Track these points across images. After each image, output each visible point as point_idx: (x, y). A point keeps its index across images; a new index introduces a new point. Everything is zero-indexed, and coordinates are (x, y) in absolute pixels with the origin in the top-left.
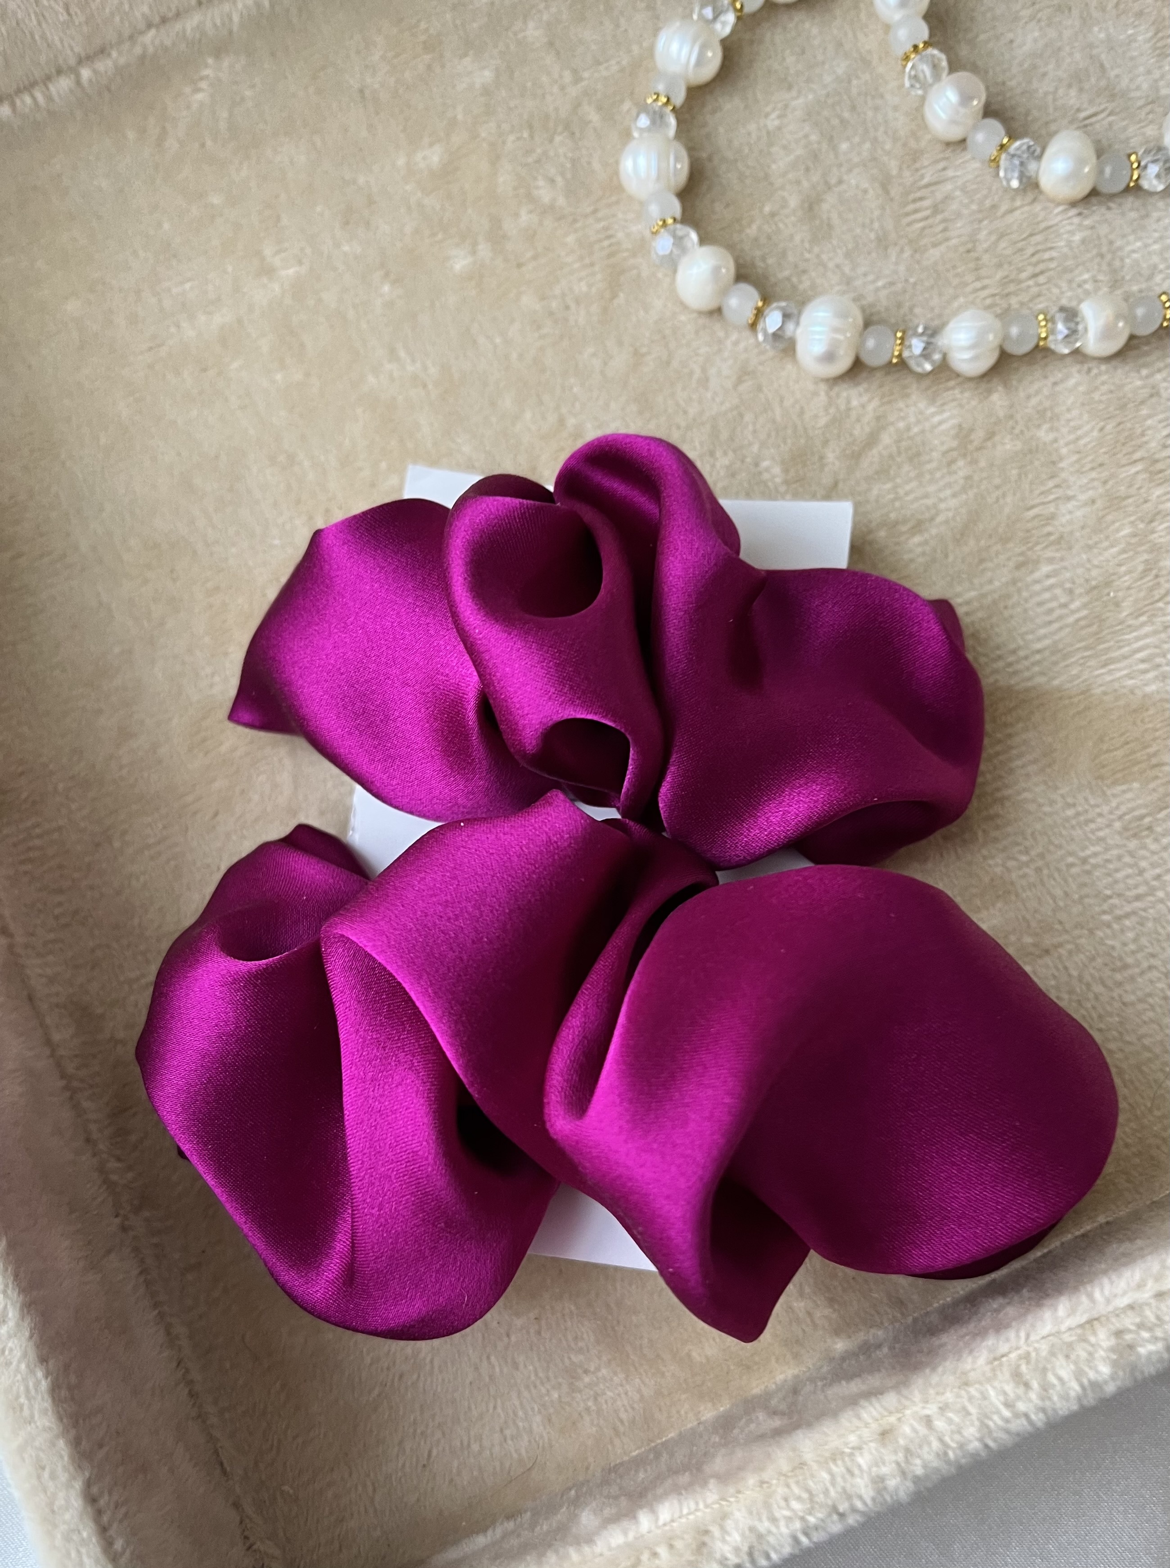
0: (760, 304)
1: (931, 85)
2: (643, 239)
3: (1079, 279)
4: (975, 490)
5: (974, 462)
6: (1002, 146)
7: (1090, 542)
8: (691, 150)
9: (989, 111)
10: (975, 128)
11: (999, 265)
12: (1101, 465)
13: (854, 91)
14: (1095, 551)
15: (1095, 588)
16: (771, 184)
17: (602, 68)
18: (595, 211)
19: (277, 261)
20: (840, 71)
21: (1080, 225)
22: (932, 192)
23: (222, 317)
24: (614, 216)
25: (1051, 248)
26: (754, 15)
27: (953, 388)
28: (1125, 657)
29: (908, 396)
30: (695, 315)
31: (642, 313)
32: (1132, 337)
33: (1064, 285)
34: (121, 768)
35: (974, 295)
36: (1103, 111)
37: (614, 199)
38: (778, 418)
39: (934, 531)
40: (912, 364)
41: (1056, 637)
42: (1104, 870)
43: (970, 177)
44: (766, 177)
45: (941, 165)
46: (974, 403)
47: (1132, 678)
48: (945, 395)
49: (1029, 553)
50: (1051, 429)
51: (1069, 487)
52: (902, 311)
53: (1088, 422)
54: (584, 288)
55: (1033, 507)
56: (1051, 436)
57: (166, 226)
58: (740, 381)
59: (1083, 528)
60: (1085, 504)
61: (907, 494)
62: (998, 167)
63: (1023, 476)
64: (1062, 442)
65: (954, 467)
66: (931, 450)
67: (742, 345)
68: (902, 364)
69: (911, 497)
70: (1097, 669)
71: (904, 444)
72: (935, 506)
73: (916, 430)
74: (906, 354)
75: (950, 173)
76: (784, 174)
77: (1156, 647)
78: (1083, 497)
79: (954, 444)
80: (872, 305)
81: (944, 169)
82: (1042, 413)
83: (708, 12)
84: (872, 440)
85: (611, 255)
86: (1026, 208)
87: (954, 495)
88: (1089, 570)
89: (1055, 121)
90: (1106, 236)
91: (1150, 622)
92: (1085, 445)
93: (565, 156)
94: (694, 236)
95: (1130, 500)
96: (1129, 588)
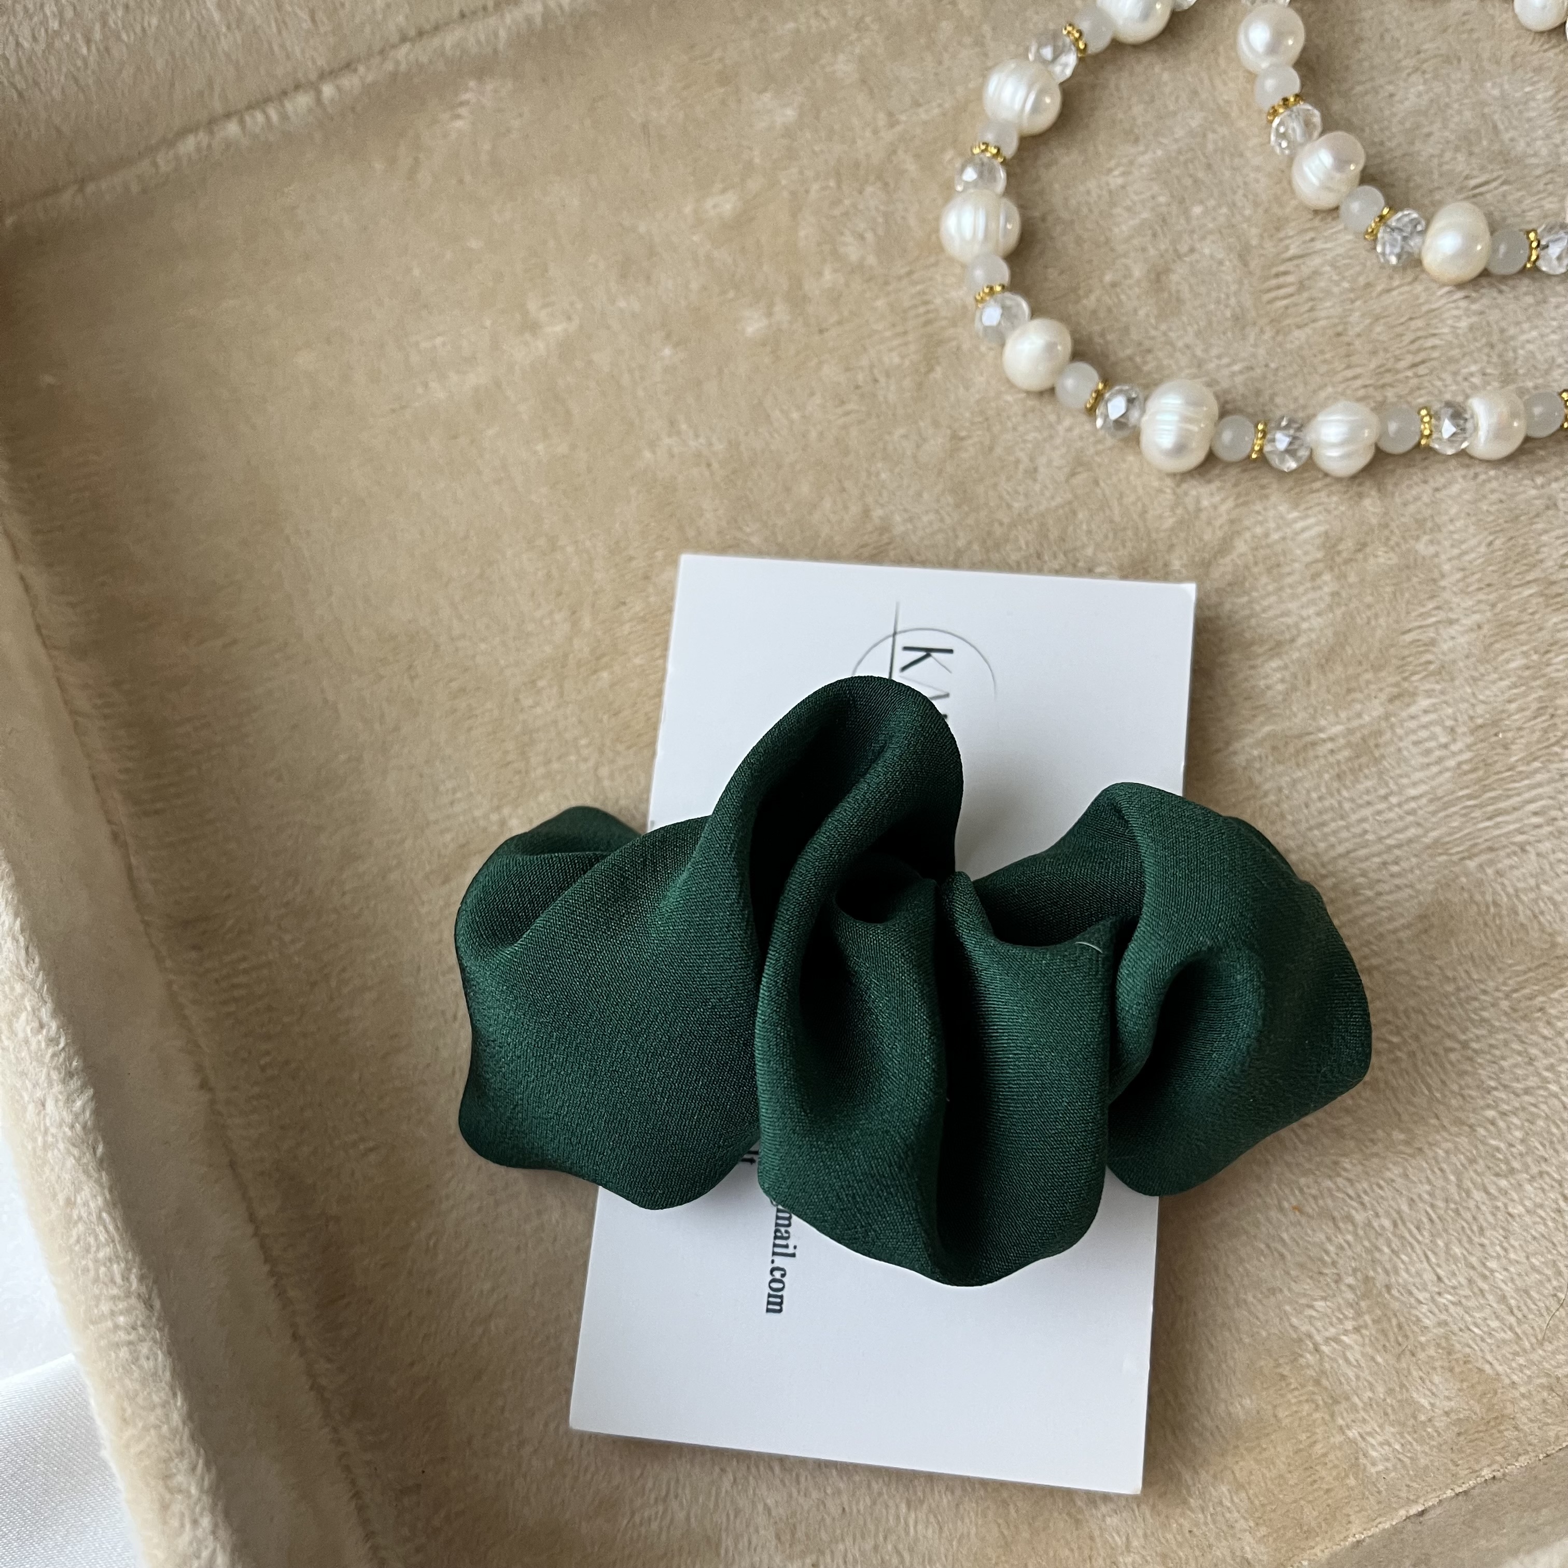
0: (1101, 386)
1: (1302, 145)
2: (964, 307)
3: (1465, 371)
4: (1343, 608)
5: (1342, 576)
6: (1382, 217)
7: (1476, 674)
8: (1023, 208)
9: (1366, 178)
10: (1350, 195)
11: (1374, 353)
12: (1489, 585)
13: (1210, 147)
14: (1480, 683)
15: (1481, 726)
16: (1112, 250)
17: (921, 110)
18: (910, 273)
19: (543, 315)
20: (1194, 124)
21: (1467, 309)
22: (1298, 266)
23: (477, 378)
24: (931, 279)
25: (1434, 335)
26: (1096, 57)
27: (1318, 491)
28: (1515, 809)
29: (1266, 497)
30: (1023, 395)
31: (961, 390)
32: (1527, 439)
33: (1449, 379)
34: (344, 894)
35: (1343, 386)
36: (1494, 180)
37: (932, 260)
38: (1117, 519)
39: (1296, 655)
40: (1275, 461)
41: (1434, 783)
42: (1488, 1057)
43: (1341, 250)
44: (1107, 241)
45: (1311, 234)
46: (1342, 508)
47: (1523, 833)
48: (1309, 498)
49: (1406, 685)
50: (1431, 542)
51: (1451, 609)
52: (1261, 400)
53: (1474, 536)
54: (896, 360)
55: (1410, 631)
56: (1432, 550)
57: (416, 272)
58: (1073, 474)
59: (1467, 657)
60: (1472, 630)
61: (1264, 611)
62: (1375, 240)
63: (1398, 595)
64: (1443, 557)
65: (1319, 582)
66: (1293, 561)
67: (1076, 432)
68: (1263, 459)
69: (1271, 613)
70: (1482, 821)
71: (1262, 553)
72: (1296, 625)
73: (1275, 536)
74: (1267, 448)
75: (1318, 245)
76: (1128, 240)
77: (1551, 798)
78: (1468, 622)
79: (1319, 555)
80: (1226, 392)
81: (1312, 240)
82: (1420, 523)
83: (1047, 52)
84: (1225, 546)
85: (928, 323)
86: (1406, 288)
87: (1319, 614)
88: (1473, 705)
89: (1439, 188)
90: (1497, 323)
91: (1544, 768)
92: (1470, 562)
93: (877, 209)
94: (1025, 306)
95: (1522, 627)
96: (1520, 729)
